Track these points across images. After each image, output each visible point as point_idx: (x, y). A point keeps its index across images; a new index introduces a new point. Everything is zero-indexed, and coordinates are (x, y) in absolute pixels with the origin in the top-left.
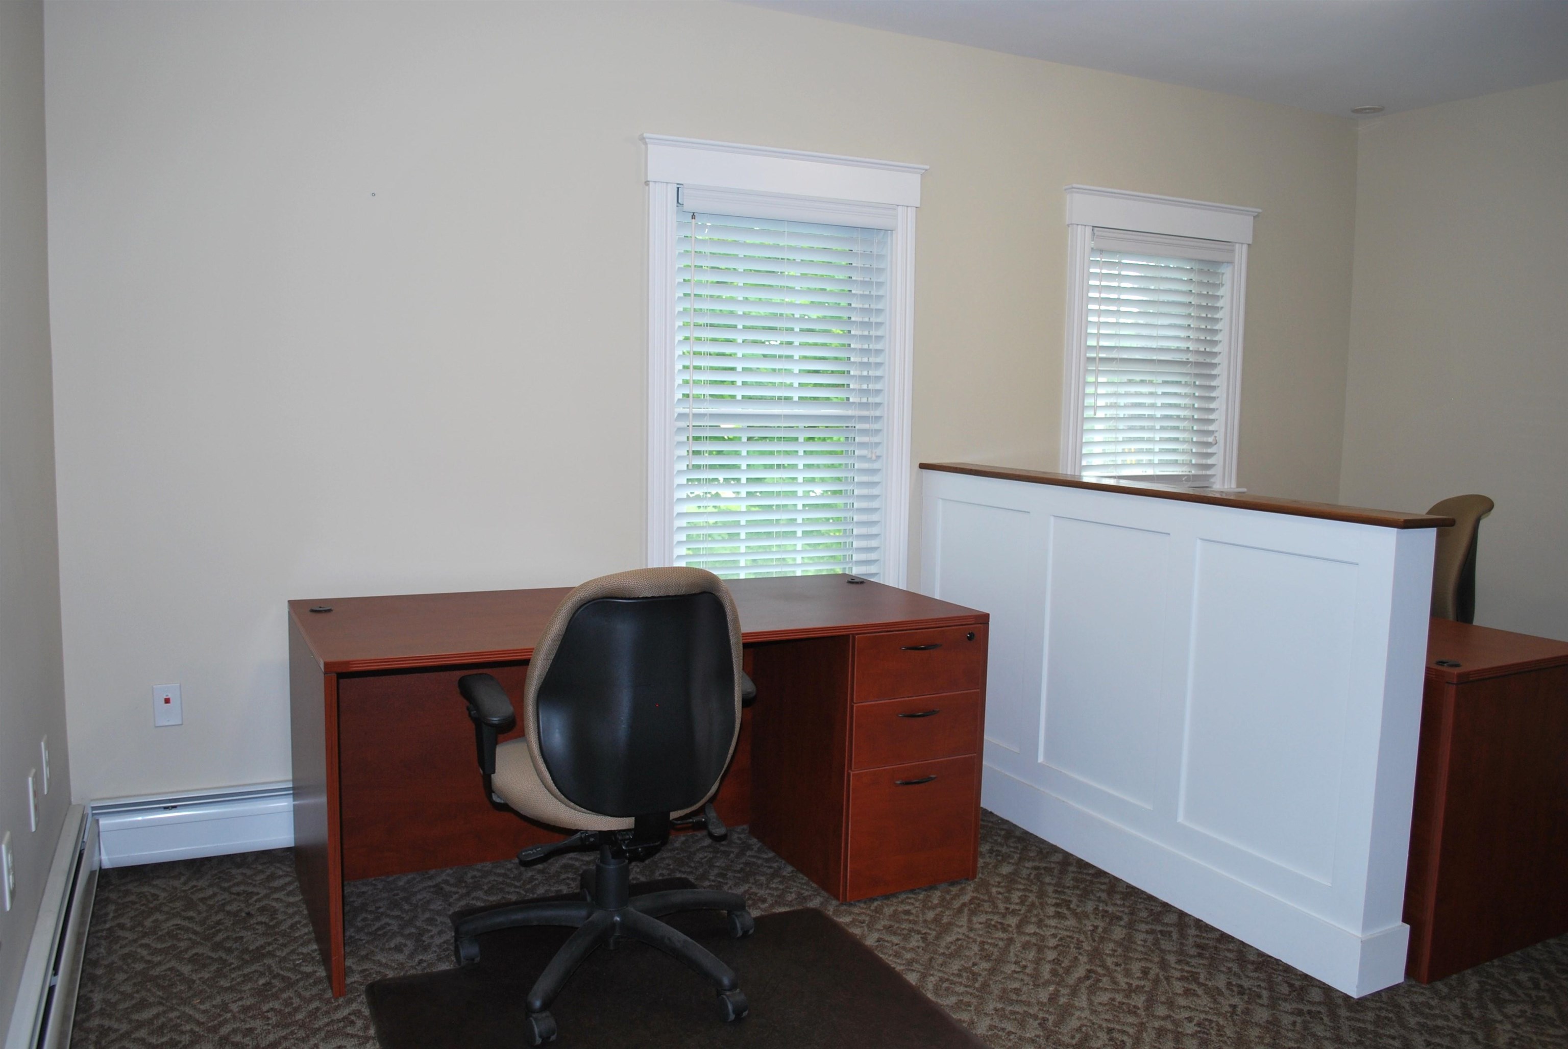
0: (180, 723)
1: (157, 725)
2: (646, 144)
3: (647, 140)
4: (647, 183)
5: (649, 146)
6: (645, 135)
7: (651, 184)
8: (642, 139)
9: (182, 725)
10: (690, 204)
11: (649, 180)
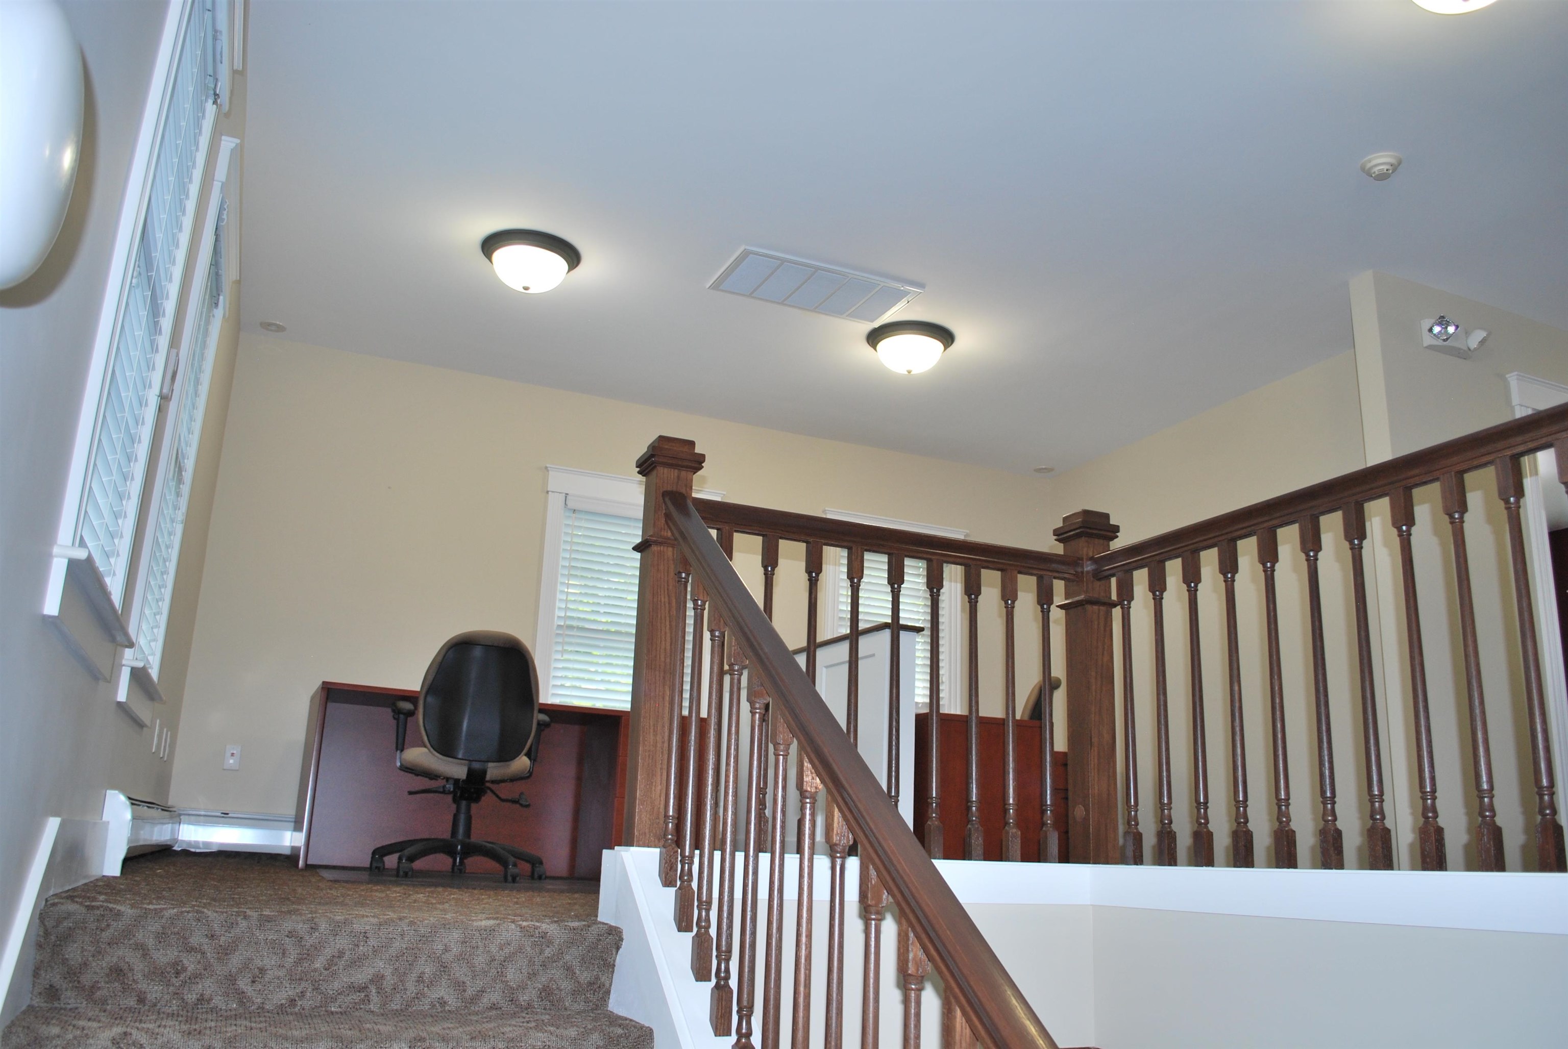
0: (237, 768)
1: (225, 768)
2: (548, 471)
3: (549, 469)
4: (548, 492)
5: (550, 472)
6: (548, 465)
7: (550, 493)
8: (546, 468)
9: (237, 770)
10: (571, 504)
11: (549, 490)
